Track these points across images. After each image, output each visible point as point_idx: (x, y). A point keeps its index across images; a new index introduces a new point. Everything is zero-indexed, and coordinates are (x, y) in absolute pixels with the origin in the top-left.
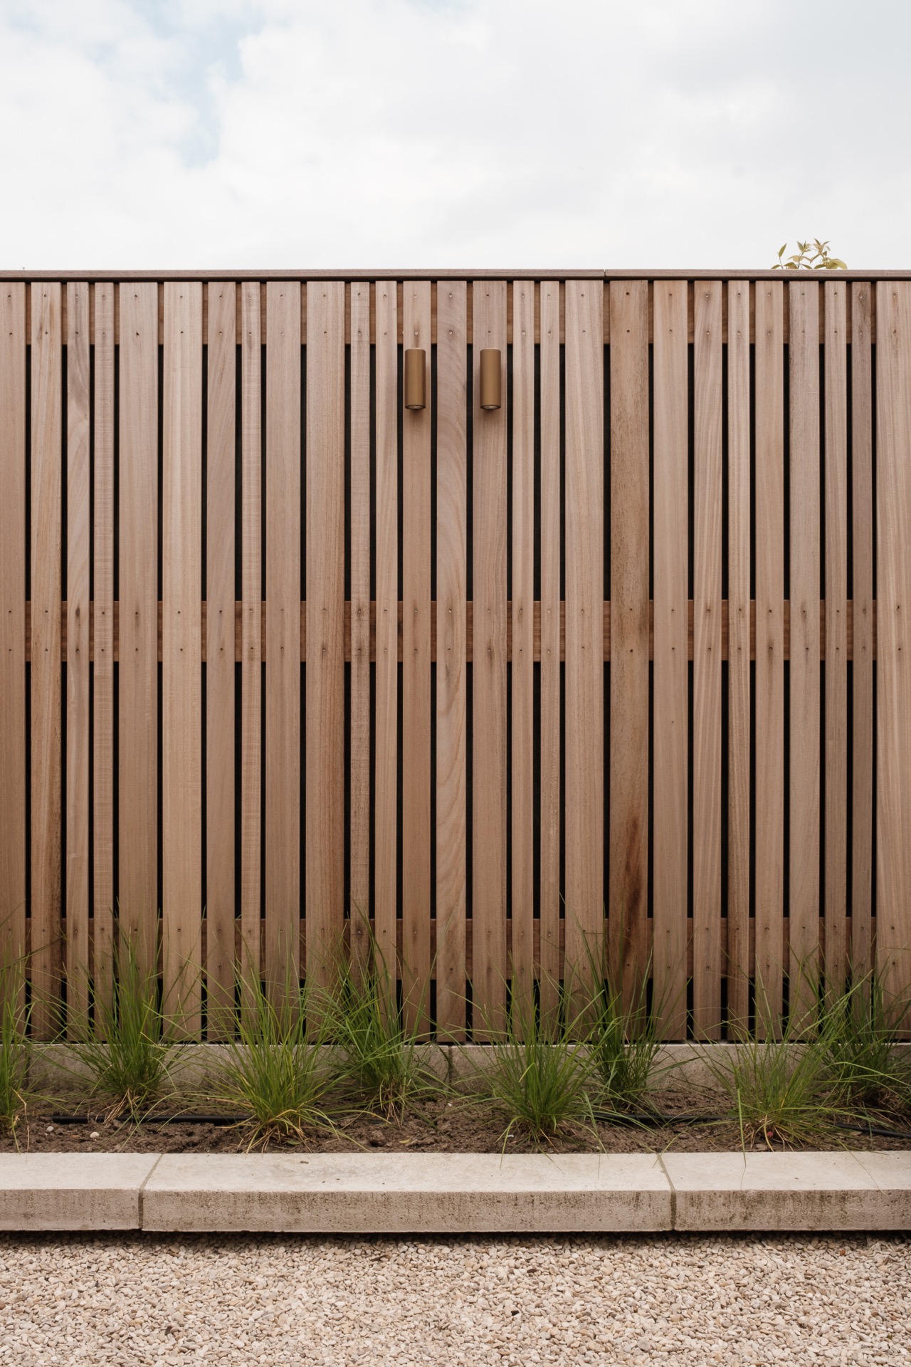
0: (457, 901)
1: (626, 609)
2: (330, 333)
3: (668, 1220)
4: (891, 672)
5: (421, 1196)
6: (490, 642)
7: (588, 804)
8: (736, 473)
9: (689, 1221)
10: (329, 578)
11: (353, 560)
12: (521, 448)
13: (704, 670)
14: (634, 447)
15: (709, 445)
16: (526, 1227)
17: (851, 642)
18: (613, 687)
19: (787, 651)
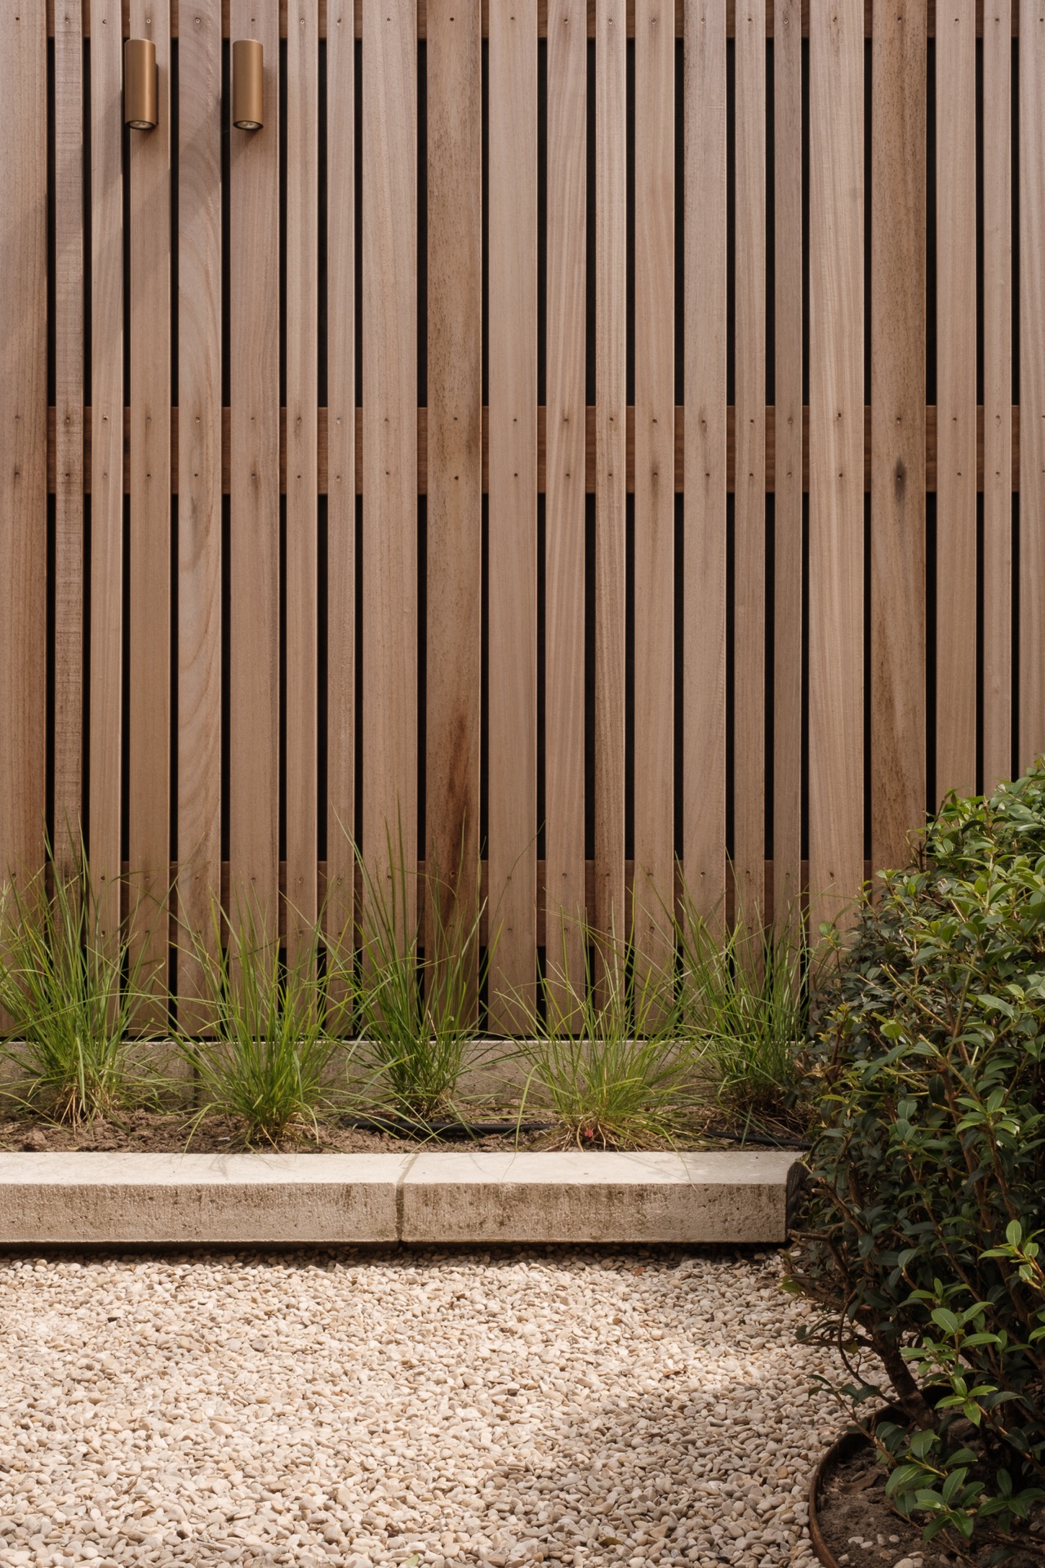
0: (207, 835)
1: (449, 418)
2: (24, 21)
3: (393, 1225)
4: (829, 507)
5: (41, 1190)
6: (255, 464)
7: (395, 696)
8: (606, 222)
9: (423, 1227)
10: (24, 372)
11: (59, 347)
12: (298, 187)
13: (560, 506)
14: (461, 186)
15: (568, 183)
16: (189, 1236)
17: (770, 465)
18: (431, 530)
19: (679, 479)
